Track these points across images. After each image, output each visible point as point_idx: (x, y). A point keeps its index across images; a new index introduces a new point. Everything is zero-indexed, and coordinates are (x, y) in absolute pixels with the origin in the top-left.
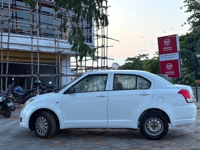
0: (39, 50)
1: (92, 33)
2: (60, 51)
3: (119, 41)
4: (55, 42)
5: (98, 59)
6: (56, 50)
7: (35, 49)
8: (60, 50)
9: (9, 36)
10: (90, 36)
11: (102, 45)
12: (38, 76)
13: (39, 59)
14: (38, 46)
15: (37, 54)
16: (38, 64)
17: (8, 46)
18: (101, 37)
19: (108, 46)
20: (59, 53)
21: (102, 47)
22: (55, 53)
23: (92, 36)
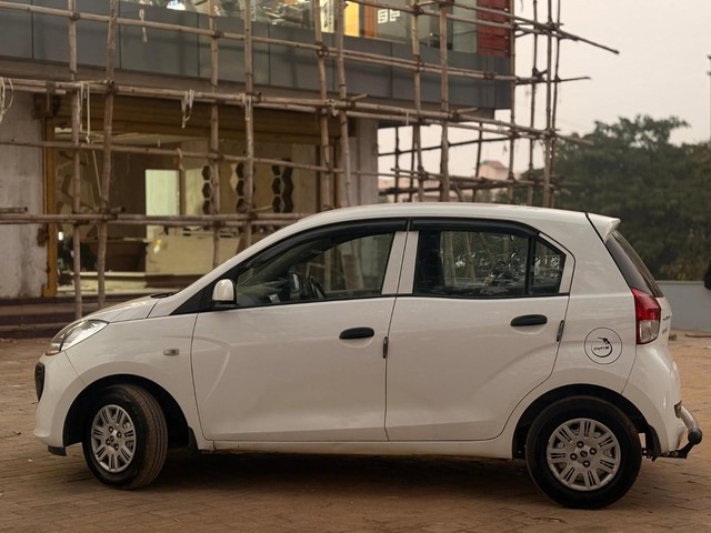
2: (347, 101)
3: (616, 52)
4: (320, 56)
5: (516, 141)
11: (535, 70)
12: (249, 220)
18: (527, 32)
19: (561, 77)
21: (534, 83)
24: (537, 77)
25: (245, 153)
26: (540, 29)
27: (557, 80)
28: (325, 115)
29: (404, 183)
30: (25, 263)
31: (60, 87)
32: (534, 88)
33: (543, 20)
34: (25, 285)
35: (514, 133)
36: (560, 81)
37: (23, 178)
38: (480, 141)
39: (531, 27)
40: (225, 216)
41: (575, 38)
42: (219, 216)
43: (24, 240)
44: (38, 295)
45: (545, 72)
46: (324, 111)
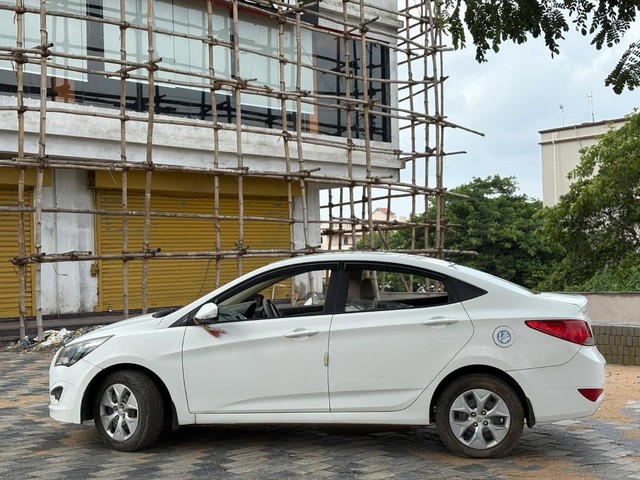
0: (243, 169)
1: (393, 106)
2: (305, 171)
3: (483, 135)
4: (286, 141)
5: (417, 196)
6: (288, 168)
7: (228, 166)
8: (306, 167)
9: (151, 121)
10: (384, 118)
11: (427, 148)
12: (241, 255)
13: (245, 197)
14: (240, 156)
15: (237, 182)
16: (242, 217)
17: (149, 156)
18: (421, 122)
19: (445, 151)
20: (303, 177)
21: (427, 157)
22: (286, 176)
23: (390, 118)
24: (429, 152)
25: (238, 214)
26: (430, 120)
27: (443, 154)
28: (290, 181)
29: (336, 228)
30: (83, 288)
31: (117, 166)
32: (427, 160)
33: (432, 113)
34: (82, 304)
35: (415, 191)
36: (445, 154)
37: (81, 230)
38: (389, 197)
39: (424, 119)
40: (225, 252)
41: (454, 126)
42: (221, 252)
43: (81, 272)
44: (92, 311)
45: (435, 149)
46: (289, 178)
